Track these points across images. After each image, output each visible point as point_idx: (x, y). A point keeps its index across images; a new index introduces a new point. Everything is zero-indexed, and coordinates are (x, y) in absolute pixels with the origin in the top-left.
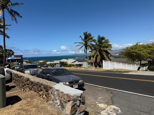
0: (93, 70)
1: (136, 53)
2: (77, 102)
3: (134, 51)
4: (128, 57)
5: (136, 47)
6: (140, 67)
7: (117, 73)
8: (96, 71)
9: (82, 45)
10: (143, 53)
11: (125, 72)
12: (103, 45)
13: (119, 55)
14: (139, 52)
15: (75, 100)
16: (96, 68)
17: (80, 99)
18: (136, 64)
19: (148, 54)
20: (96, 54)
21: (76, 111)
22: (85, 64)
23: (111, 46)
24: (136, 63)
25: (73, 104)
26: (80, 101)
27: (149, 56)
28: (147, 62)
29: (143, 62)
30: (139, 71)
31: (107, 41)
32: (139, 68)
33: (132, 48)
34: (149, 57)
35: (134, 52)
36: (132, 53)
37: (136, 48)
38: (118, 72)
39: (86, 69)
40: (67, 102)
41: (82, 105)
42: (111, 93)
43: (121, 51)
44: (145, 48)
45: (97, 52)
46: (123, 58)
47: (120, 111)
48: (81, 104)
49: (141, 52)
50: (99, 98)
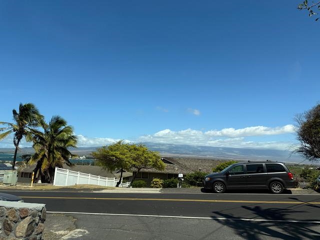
0: (31, 189)
1: (116, 157)
2: (37, 217)
3: (113, 153)
4: (103, 164)
5: (117, 147)
6: (120, 181)
7: (82, 191)
8: (37, 190)
9: (10, 130)
10: (127, 157)
11: (95, 189)
12: (60, 136)
13: (87, 158)
14: (121, 156)
15: (34, 216)
16: (36, 184)
17: (40, 214)
18: (115, 176)
19: (133, 159)
20: (43, 153)
21: (33, 231)
22: (9, 175)
23: (76, 139)
24: (116, 174)
25: (32, 220)
26: (40, 216)
27: (134, 163)
28: (131, 174)
29: (127, 174)
30: (117, 188)
31: (68, 130)
32: (118, 183)
33: (112, 148)
34: (134, 166)
35: (114, 156)
36: (111, 157)
37: (118, 149)
38: (84, 189)
39: (10, 188)
40: (20, 220)
41: (41, 224)
42: (74, 218)
43: (93, 152)
44: (130, 151)
45: (46, 149)
46: (93, 164)
47: (87, 232)
48: (40, 221)
49: (124, 157)
50: (55, 226)
